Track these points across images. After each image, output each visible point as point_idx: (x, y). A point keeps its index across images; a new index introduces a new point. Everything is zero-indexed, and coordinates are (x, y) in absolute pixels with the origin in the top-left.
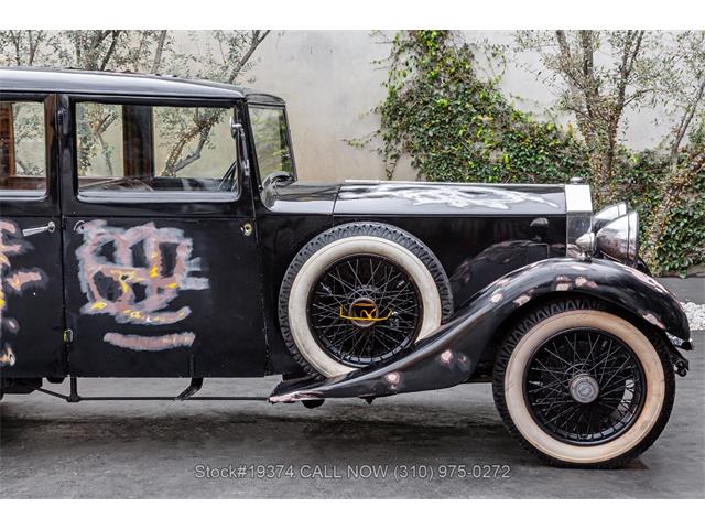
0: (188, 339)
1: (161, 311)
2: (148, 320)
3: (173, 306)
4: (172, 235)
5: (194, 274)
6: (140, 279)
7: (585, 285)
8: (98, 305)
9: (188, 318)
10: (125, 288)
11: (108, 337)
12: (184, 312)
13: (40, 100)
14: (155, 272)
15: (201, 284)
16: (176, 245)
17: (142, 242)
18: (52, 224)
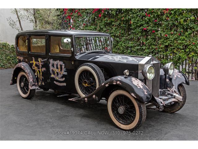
0: (65, 84)
1: (61, 78)
2: (59, 80)
3: (62, 77)
4: (61, 63)
5: (65, 71)
6: (57, 71)
7: (119, 84)
8: (52, 76)
9: (65, 80)
10: (56, 73)
11: (54, 82)
12: (64, 79)
13: (45, 36)
14: (59, 70)
15: (66, 73)
16: (62, 65)
17: (57, 64)
18: (46, 60)
